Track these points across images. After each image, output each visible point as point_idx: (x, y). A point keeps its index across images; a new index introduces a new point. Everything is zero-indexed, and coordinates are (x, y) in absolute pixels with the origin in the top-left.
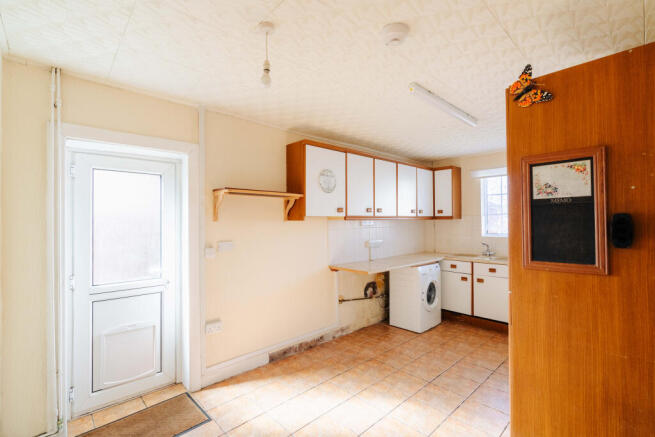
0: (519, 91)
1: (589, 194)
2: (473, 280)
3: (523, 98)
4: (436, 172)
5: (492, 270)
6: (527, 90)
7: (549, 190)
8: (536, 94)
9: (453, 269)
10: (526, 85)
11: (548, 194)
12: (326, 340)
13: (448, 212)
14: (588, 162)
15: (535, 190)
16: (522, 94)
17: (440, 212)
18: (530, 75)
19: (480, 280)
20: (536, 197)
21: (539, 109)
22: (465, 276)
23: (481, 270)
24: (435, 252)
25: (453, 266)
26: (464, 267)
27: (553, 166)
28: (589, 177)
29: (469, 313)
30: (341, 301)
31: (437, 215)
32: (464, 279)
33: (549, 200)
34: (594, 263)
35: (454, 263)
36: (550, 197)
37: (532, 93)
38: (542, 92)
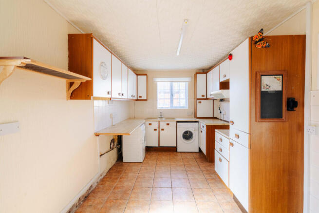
0: (257, 40)
1: (281, 90)
2: (159, 130)
3: (258, 44)
4: (138, 76)
5: (168, 124)
6: (260, 40)
7: (268, 87)
8: (264, 43)
9: (150, 126)
10: (260, 38)
11: (267, 88)
12: (94, 187)
13: (144, 97)
14: (281, 77)
15: (262, 87)
16: (258, 42)
17: (140, 97)
18: (263, 33)
19: (163, 130)
20: (263, 90)
21: (264, 50)
22: (155, 128)
23: (163, 125)
24: (135, 118)
25: (150, 124)
26: (155, 124)
27: (269, 76)
28: (281, 82)
29: (158, 146)
30: (101, 156)
31: (139, 98)
32: (155, 130)
33: (267, 91)
34: (282, 117)
35: (150, 122)
36: (268, 90)
37: (262, 42)
38: (267, 43)
